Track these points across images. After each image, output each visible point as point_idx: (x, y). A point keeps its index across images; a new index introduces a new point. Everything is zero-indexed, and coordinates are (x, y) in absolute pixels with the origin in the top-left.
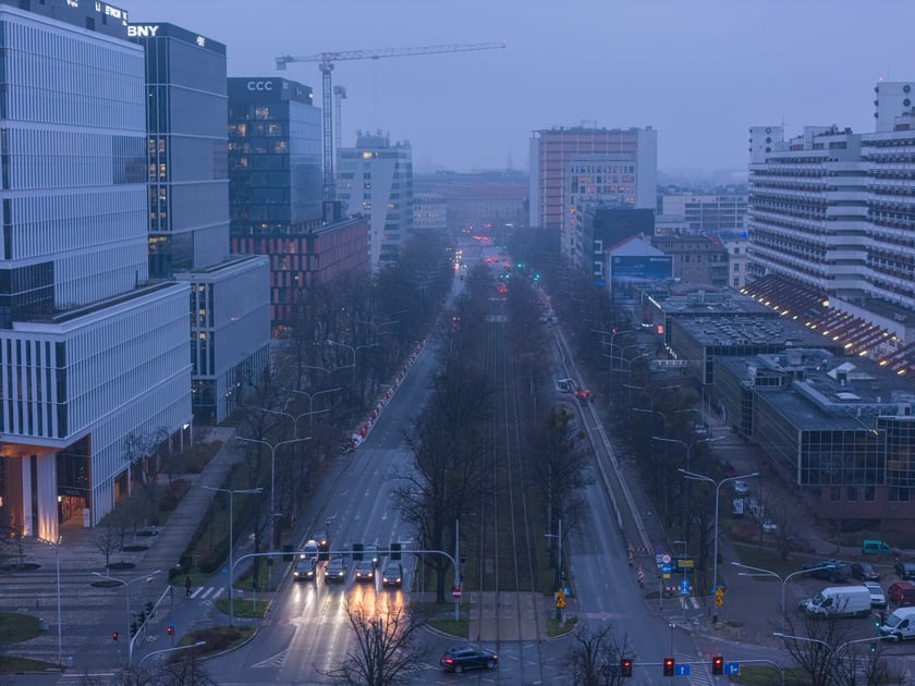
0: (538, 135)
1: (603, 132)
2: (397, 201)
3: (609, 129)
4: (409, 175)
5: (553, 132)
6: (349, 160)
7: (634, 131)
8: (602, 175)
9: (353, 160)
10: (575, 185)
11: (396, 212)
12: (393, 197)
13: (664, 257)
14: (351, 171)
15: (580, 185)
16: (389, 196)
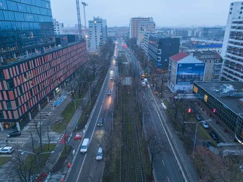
0: (131, 19)
1: (143, 18)
2: (102, 33)
3: (144, 18)
4: (106, 27)
5: (134, 18)
6: (91, 23)
7: (149, 18)
8: (148, 26)
9: (92, 23)
10: (142, 29)
11: (102, 35)
12: (101, 32)
13: (202, 64)
14: (92, 26)
15: (143, 29)
16: (100, 32)
